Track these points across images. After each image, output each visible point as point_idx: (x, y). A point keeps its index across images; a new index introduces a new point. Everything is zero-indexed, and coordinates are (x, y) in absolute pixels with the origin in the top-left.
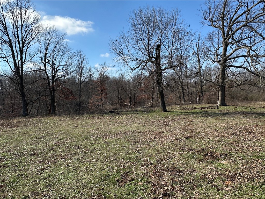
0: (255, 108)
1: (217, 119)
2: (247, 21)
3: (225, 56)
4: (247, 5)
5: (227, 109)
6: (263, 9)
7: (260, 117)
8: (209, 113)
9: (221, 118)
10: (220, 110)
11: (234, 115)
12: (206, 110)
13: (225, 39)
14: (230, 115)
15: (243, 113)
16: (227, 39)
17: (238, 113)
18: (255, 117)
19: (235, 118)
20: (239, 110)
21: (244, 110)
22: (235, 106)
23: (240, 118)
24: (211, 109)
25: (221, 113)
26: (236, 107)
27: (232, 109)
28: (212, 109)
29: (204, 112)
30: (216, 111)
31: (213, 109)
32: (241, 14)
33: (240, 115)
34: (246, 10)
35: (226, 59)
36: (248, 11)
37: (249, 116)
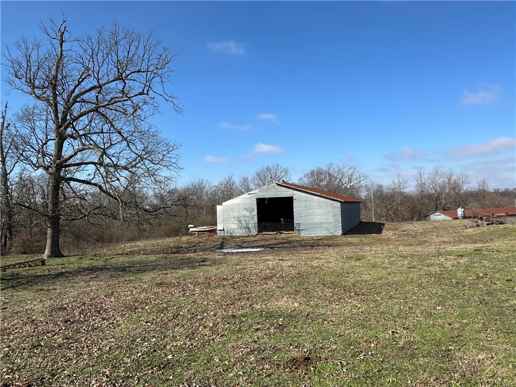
0: (113, 258)
1: (37, 291)
2: (98, 104)
3: (60, 159)
4: (97, 77)
5: (63, 264)
6: (121, 91)
7: (119, 275)
8: (21, 278)
9: (46, 288)
10: (48, 267)
11: (76, 275)
12: (16, 270)
13: (59, 127)
14: (67, 277)
15: (92, 270)
16: (62, 128)
17: (82, 270)
18: (112, 276)
19: (75, 282)
20: (86, 263)
21: (95, 263)
22: (78, 257)
23: (85, 281)
24: (28, 268)
25: (49, 275)
26: (82, 259)
27: (72, 262)
28: (31, 268)
29: (10, 275)
30: (39, 271)
31: (32, 266)
32: (87, 88)
33: (86, 276)
34: (96, 83)
35: (61, 163)
36: (99, 88)
37: (101, 275)
